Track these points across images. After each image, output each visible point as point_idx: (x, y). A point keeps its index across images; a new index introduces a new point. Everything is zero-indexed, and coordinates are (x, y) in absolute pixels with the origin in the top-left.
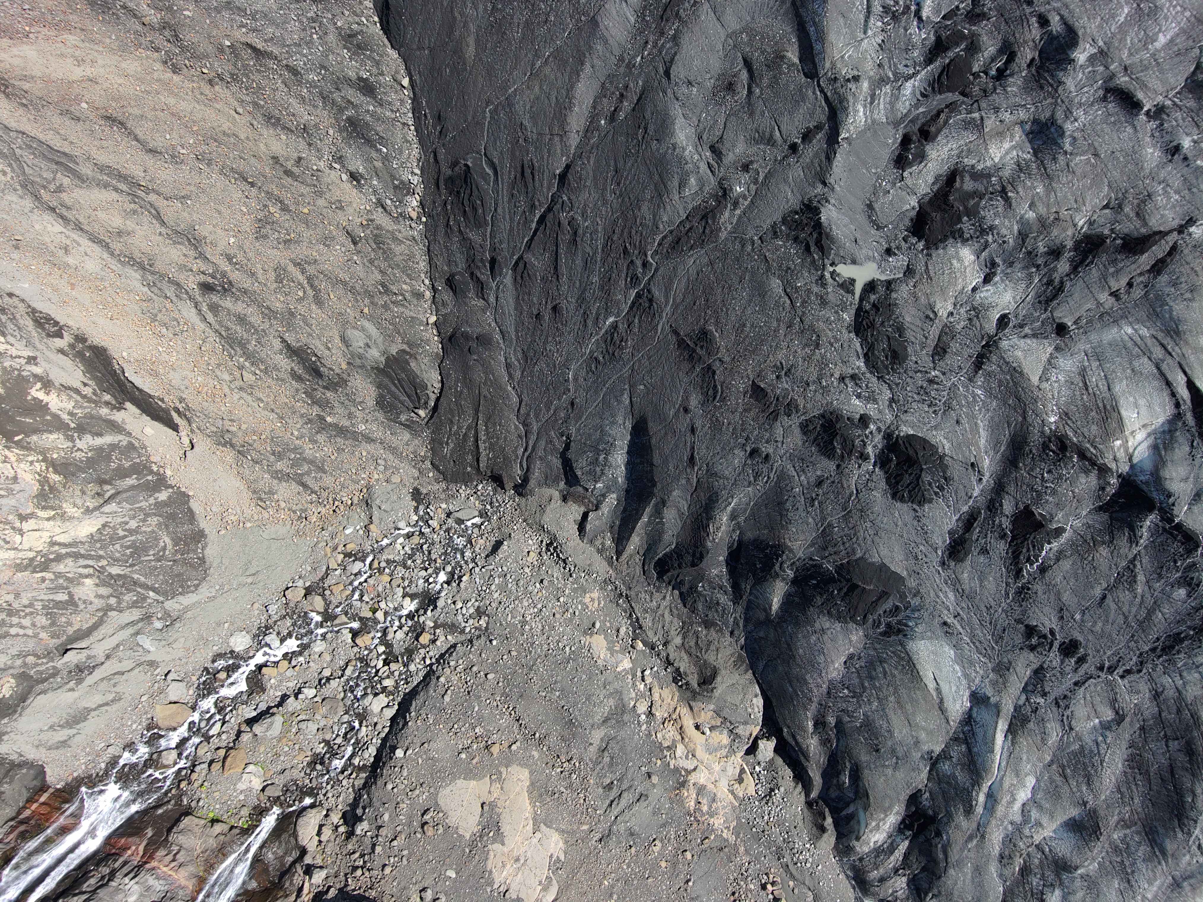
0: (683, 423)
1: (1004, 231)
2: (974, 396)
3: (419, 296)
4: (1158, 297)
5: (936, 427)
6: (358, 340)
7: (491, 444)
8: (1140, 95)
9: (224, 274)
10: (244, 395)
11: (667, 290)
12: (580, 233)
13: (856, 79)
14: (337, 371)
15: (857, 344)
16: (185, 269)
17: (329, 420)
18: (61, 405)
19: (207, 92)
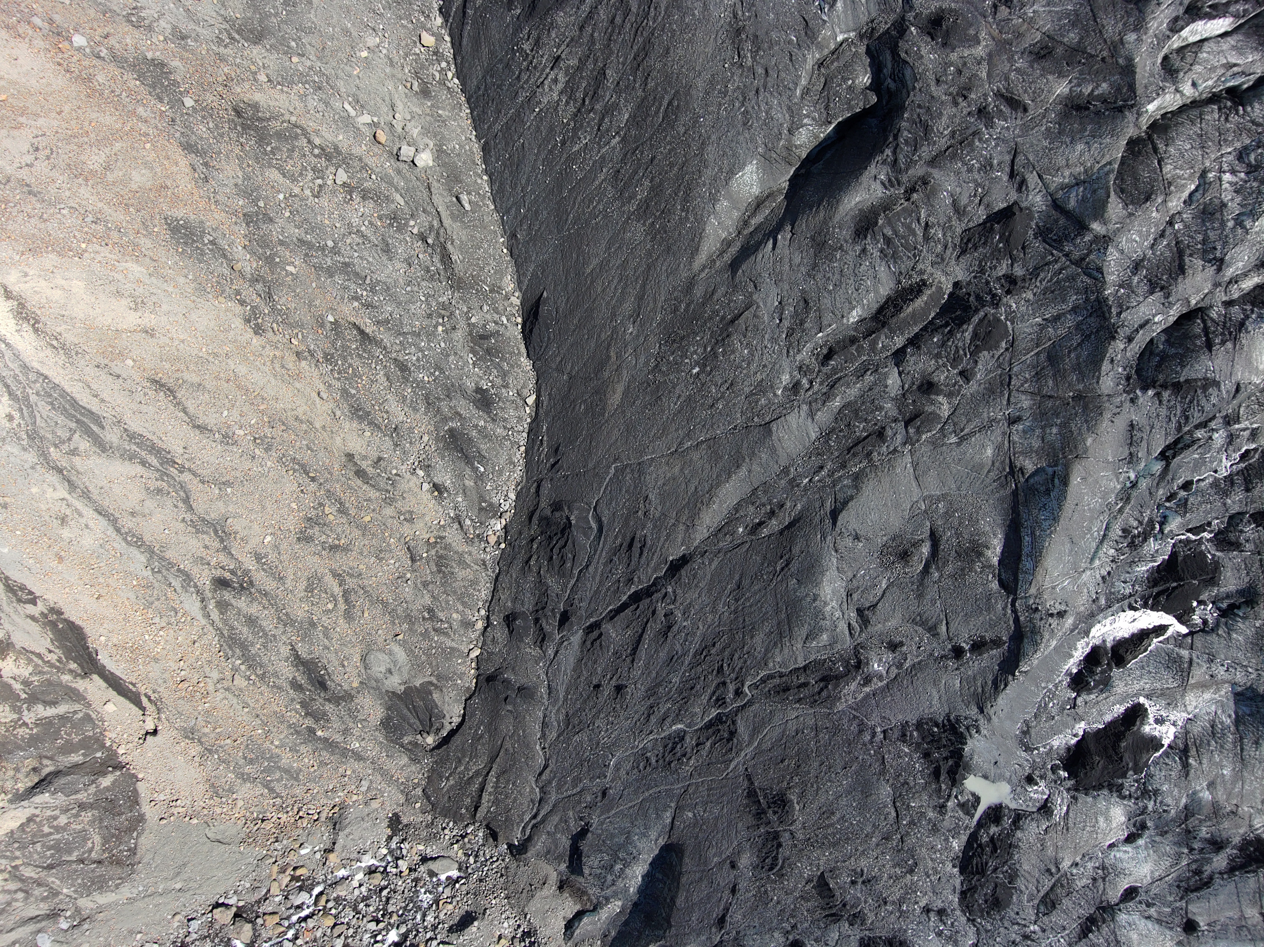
0: (724, 878)
1: (1169, 800)
3: (468, 625)
6: (380, 665)
7: (497, 798)
9: (246, 572)
10: (230, 696)
11: (755, 730)
12: (675, 628)
13: (1061, 614)
14: (346, 687)
15: (957, 881)
16: (202, 561)
17: (319, 733)
18: (17, 672)
19: (291, 366)
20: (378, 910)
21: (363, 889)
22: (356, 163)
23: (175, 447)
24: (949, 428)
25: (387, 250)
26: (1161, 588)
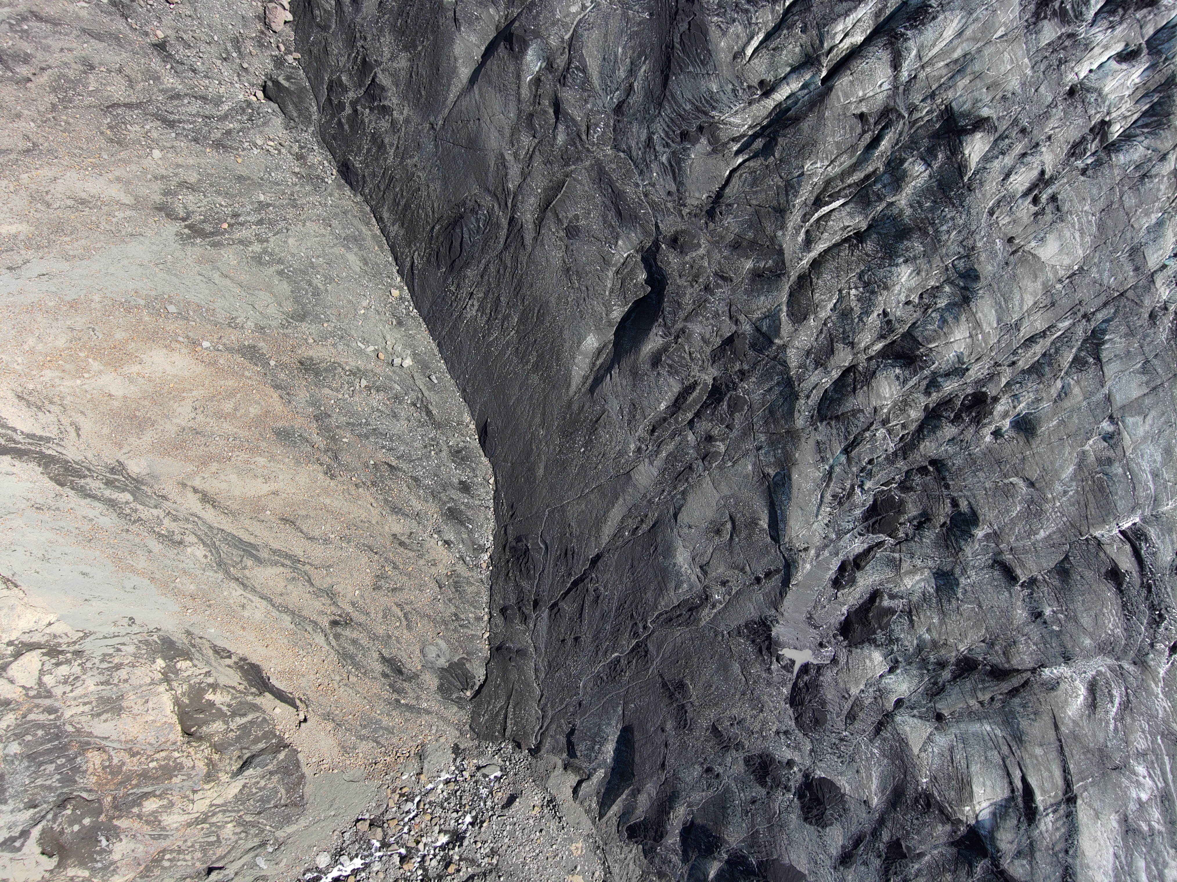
0: (659, 739)
1: (906, 643)
2: (872, 753)
3: (479, 619)
4: (1011, 712)
5: (841, 774)
6: (432, 653)
7: (516, 721)
8: (1019, 572)
9: (348, 614)
10: (348, 689)
11: (659, 648)
12: (601, 597)
13: (806, 549)
14: (414, 670)
15: (790, 712)
16: (322, 613)
17: (402, 701)
18: (223, 700)
19: (353, 492)
20: (456, 805)
21: (445, 793)
22: (371, 374)
23: (299, 553)
24: (726, 458)
25: (395, 416)
26: (873, 520)
